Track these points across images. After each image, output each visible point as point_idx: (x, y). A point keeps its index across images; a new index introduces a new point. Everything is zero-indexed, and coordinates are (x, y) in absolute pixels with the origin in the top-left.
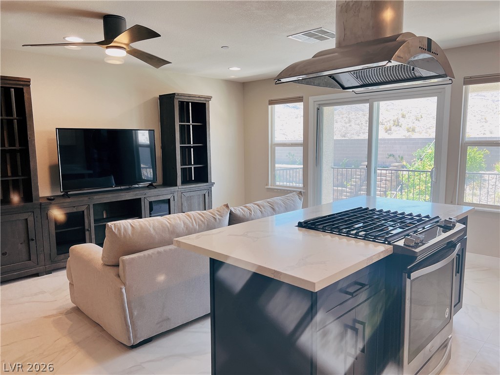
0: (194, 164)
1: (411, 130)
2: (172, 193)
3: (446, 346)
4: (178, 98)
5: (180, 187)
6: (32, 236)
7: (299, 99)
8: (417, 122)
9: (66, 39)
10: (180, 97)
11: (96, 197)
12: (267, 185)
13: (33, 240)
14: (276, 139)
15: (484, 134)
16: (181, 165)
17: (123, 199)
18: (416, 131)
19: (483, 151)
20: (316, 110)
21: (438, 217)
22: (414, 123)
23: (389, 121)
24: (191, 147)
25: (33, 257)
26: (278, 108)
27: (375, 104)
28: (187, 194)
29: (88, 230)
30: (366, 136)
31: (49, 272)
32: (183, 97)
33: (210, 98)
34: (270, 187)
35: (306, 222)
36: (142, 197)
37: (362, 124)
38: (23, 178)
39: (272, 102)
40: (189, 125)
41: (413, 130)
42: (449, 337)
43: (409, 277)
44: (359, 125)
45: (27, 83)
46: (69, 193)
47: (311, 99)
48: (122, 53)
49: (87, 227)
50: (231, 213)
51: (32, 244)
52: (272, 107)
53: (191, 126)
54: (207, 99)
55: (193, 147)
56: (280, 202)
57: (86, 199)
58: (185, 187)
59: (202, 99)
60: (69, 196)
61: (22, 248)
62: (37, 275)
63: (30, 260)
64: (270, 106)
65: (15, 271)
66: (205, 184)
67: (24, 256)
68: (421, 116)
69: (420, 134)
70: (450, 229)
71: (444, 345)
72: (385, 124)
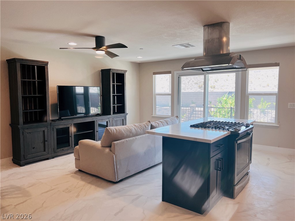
0: (117, 104)
1: (213, 87)
2: (109, 118)
3: (248, 174)
4: (112, 71)
5: (112, 115)
6: (46, 139)
7: (169, 72)
8: (216, 83)
9: (69, 44)
10: (113, 71)
11: (75, 120)
12: (152, 115)
13: (47, 141)
14: (156, 92)
15: (251, 90)
16: (113, 104)
17: (87, 121)
18: (216, 88)
19: (252, 99)
20: (178, 78)
21: (243, 123)
22: (214, 83)
23: (201, 82)
24: (115, 95)
25: (46, 150)
26: (157, 76)
27: (207, 75)
28: (115, 119)
29: (71, 137)
30: (203, 91)
31: (53, 158)
32: (114, 71)
33: (126, 71)
34: (153, 116)
35: (194, 125)
36: (95, 120)
37: (186, 84)
38: (39, 110)
39: (155, 73)
40: (115, 84)
41: (214, 87)
42: (248, 171)
43: (237, 143)
44: (184, 84)
45: (47, 63)
46: (62, 118)
47: (175, 73)
48: (103, 53)
49: (70, 135)
50: (151, 125)
51: (46, 143)
52: (154, 76)
53: (115, 85)
54: (125, 72)
55: (116, 95)
56: (170, 120)
57: (71, 120)
58: (115, 115)
59: (123, 72)
60: (62, 120)
61: (42, 145)
62: (48, 159)
63: (45, 151)
64: (153, 75)
65: (38, 156)
66: (124, 114)
67: (42, 149)
68: (218, 79)
69: (218, 89)
70: (248, 127)
71: (247, 174)
72: (199, 83)
